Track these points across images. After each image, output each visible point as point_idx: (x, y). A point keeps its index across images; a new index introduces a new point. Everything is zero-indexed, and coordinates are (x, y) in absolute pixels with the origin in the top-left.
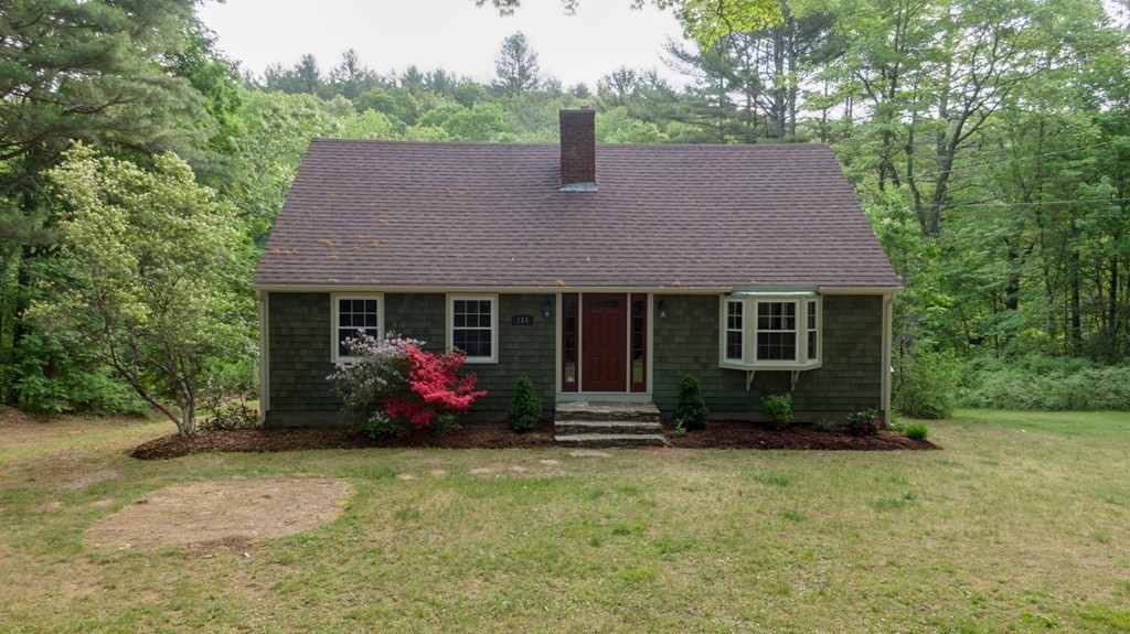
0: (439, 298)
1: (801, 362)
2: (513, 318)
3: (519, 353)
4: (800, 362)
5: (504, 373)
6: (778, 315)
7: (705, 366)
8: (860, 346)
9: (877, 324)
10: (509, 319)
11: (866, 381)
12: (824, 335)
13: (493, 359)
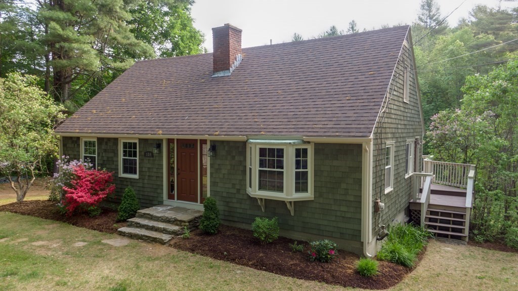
0: (116, 140)
1: (289, 194)
2: (145, 153)
3: (148, 174)
4: (287, 195)
5: (141, 185)
6: (272, 157)
7: (238, 190)
8: (344, 186)
9: (358, 168)
10: (143, 153)
11: (349, 215)
12: (315, 175)
13: (136, 176)
